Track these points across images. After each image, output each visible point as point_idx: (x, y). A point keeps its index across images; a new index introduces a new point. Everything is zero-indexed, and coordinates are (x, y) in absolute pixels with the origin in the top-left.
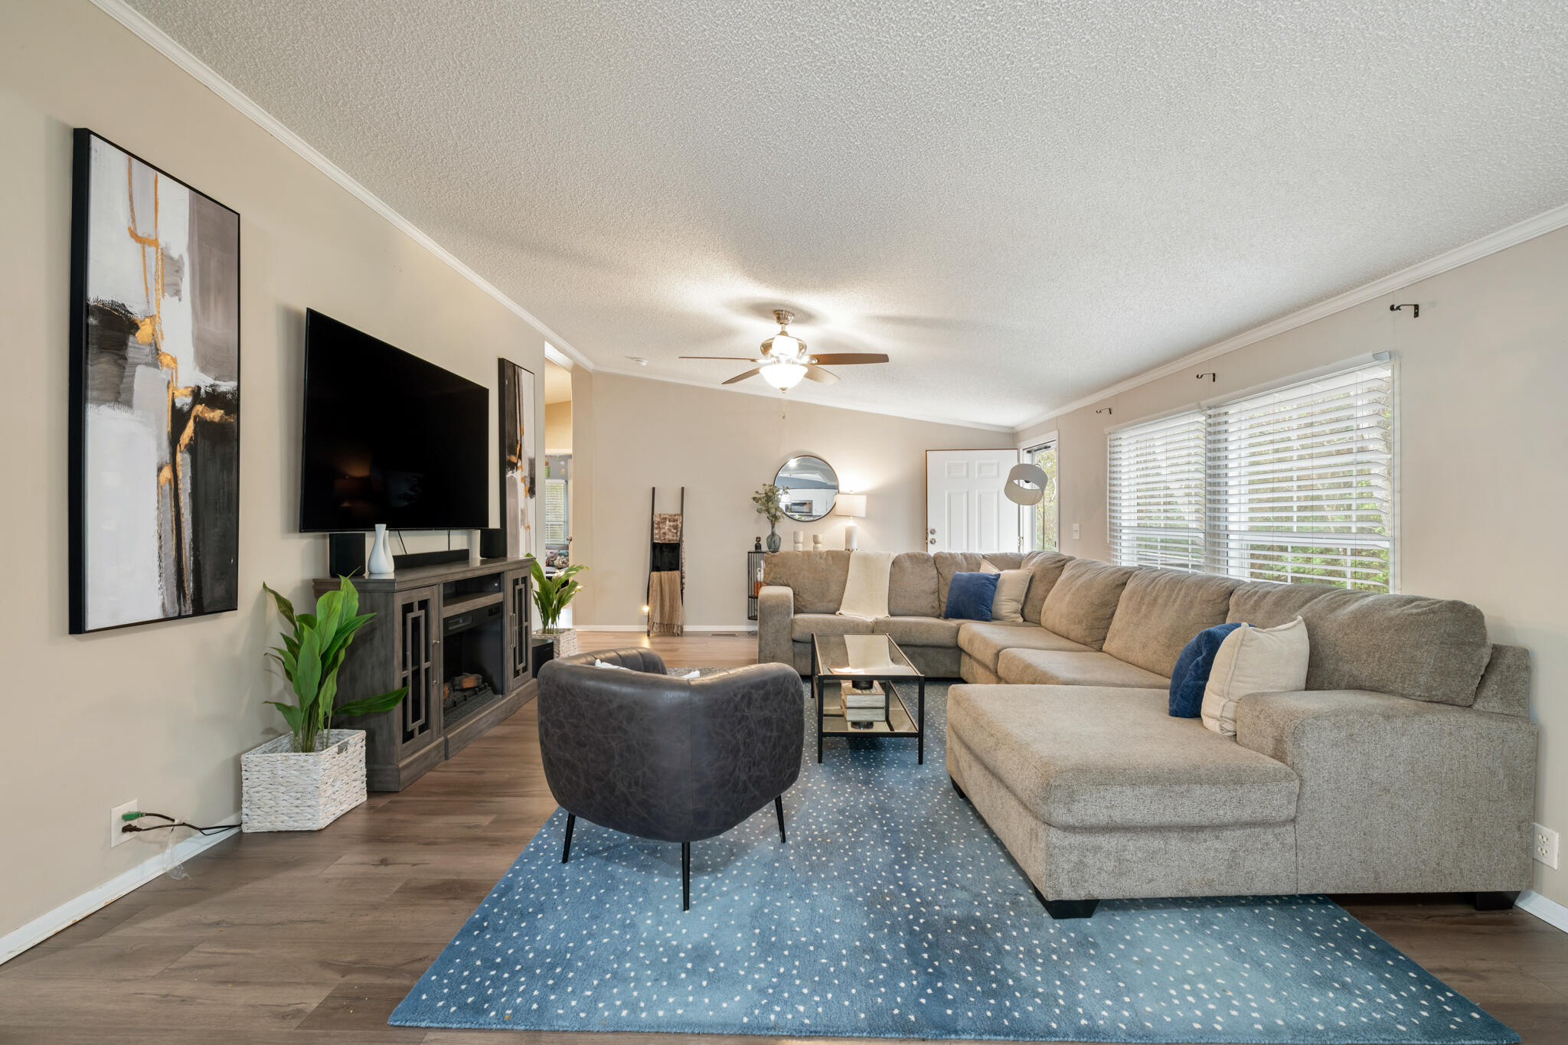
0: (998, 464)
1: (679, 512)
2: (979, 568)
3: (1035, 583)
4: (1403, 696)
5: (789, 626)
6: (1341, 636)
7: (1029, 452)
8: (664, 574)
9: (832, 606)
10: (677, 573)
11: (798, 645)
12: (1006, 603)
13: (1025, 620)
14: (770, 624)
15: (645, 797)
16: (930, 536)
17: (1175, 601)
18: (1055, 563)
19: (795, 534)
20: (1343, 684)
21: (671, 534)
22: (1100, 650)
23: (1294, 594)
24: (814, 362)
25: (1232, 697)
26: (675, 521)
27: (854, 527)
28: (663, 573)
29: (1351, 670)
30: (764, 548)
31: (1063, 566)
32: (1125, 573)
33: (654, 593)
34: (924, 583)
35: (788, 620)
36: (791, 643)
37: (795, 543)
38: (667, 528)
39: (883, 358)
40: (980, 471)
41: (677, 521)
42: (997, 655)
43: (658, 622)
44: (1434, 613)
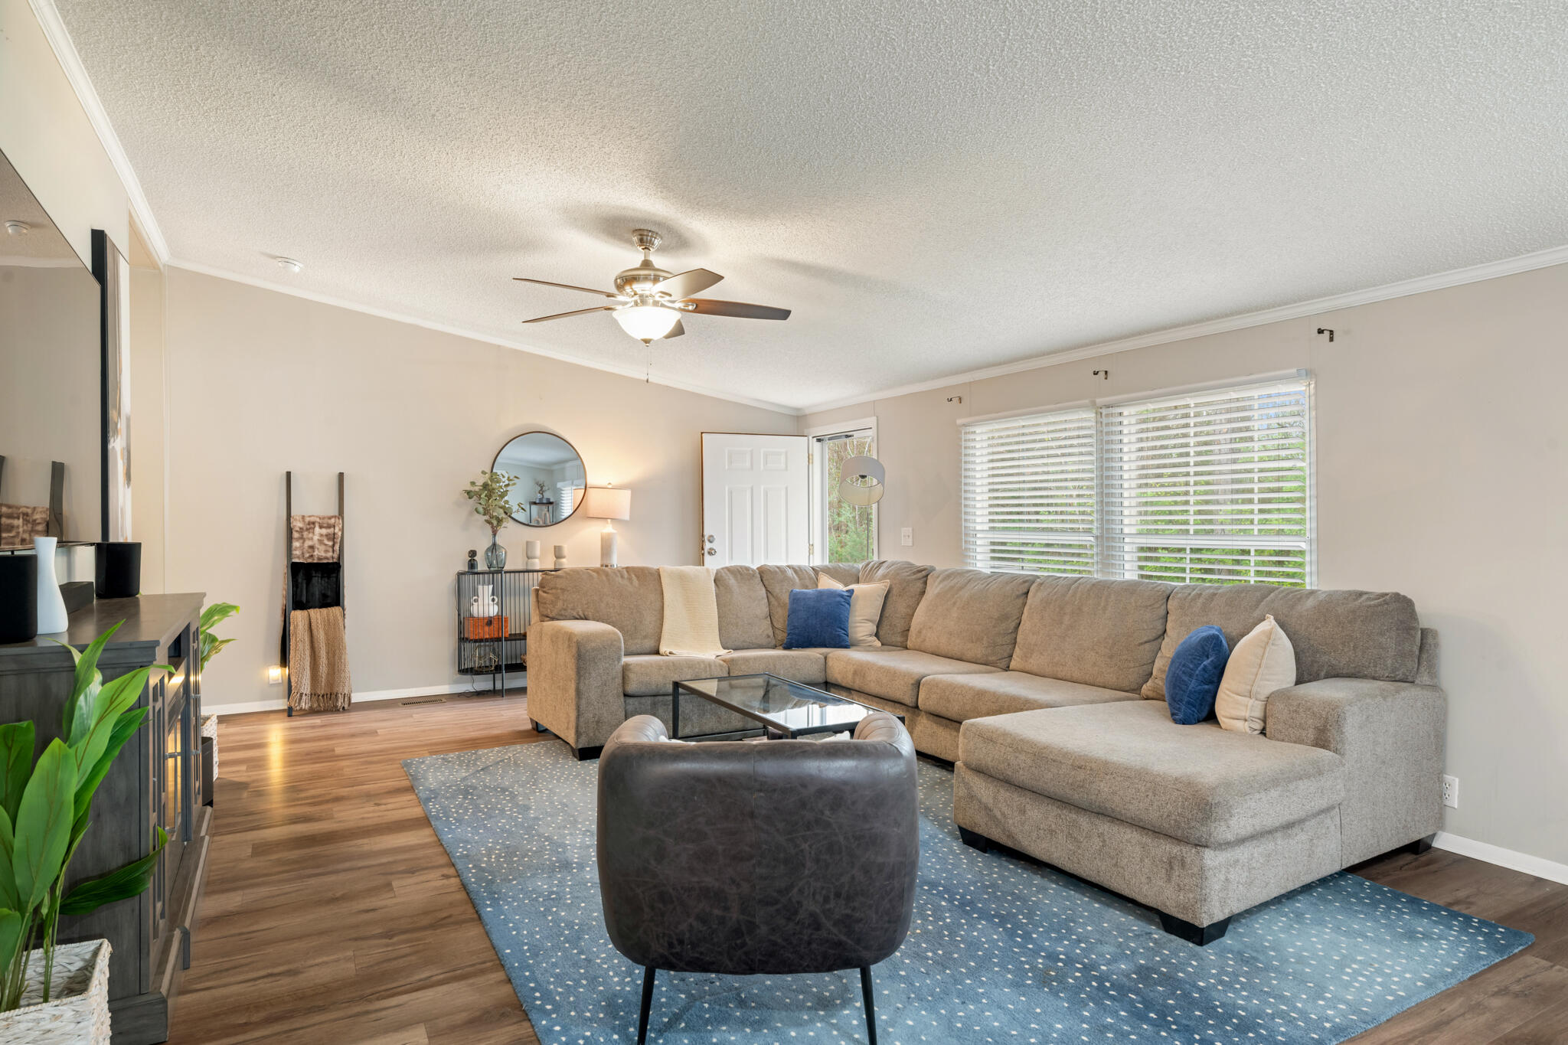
0: (786, 453)
1: (336, 513)
2: (817, 586)
3: (892, 599)
4: (1374, 678)
5: (620, 675)
6: (1313, 630)
7: (819, 440)
8: (315, 613)
9: (649, 644)
10: (336, 610)
11: (631, 701)
12: (861, 624)
13: (882, 645)
14: (594, 675)
15: (848, 911)
16: (707, 546)
17: (1105, 609)
18: (914, 573)
19: (529, 545)
20: (1322, 674)
21: (322, 548)
22: (1007, 669)
23: (1243, 595)
24: (690, 308)
25: (1259, 696)
26: (329, 526)
27: (614, 534)
28: (312, 611)
29: (1329, 660)
30: (482, 566)
31: (927, 576)
32: (1025, 582)
33: (300, 645)
34: (754, 605)
35: (619, 668)
36: (622, 699)
37: (528, 558)
38: (316, 538)
39: (784, 314)
40: (766, 463)
41: (334, 525)
42: (917, 684)
43: (308, 692)
44: (1387, 604)
